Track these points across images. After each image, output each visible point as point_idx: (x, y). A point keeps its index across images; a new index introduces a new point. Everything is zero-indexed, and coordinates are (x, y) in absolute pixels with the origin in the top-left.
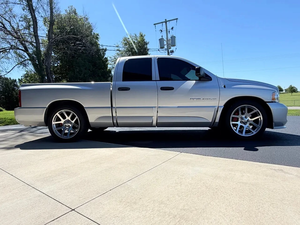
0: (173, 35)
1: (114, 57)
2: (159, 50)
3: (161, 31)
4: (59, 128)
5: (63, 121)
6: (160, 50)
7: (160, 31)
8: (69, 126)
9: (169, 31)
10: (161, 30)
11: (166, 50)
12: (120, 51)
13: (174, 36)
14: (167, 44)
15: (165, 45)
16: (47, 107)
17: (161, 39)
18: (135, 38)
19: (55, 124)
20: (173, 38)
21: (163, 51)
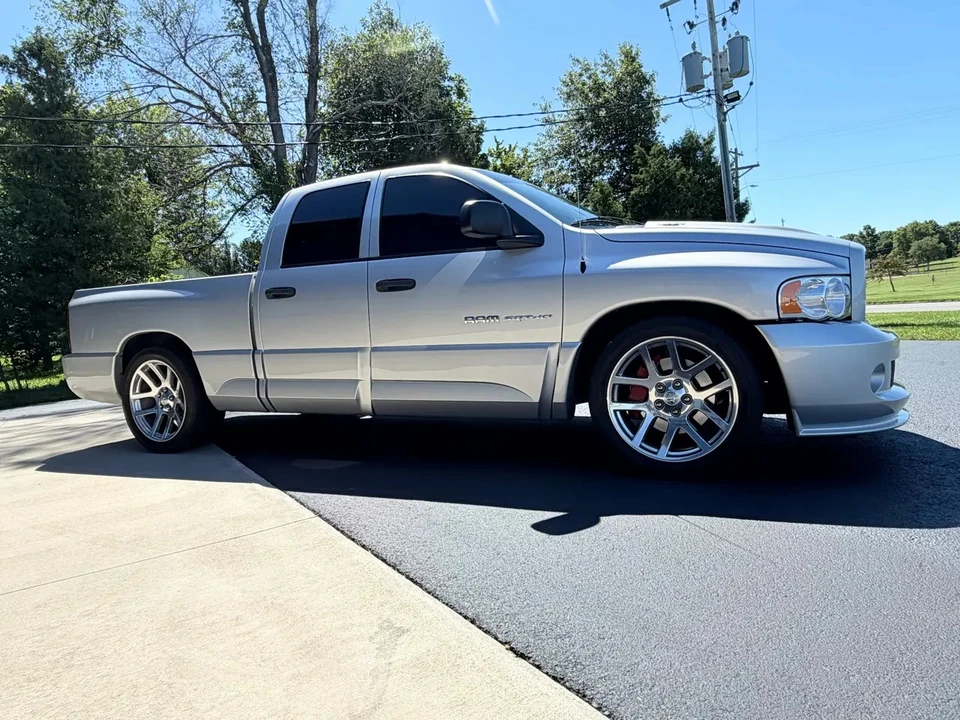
0: (737, 33)
1: (536, 145)
2: (681, 100)
3: (692, 25)
4: (150, 412)
5: (155, 392)
6: (684, 98)
7: (687, 26)
8: (168, 405)
9: (724, 20)
10: (689, 23)
11: (709, 96)
12: (554, 123)
13: (741, 34)
14: (715, 69)
15: (707, 77)
16: (118, 351)
17: (691, 55)
18: (605, 69)
19: (141, 399)
20: (738, 44)
21: (697, 102)
